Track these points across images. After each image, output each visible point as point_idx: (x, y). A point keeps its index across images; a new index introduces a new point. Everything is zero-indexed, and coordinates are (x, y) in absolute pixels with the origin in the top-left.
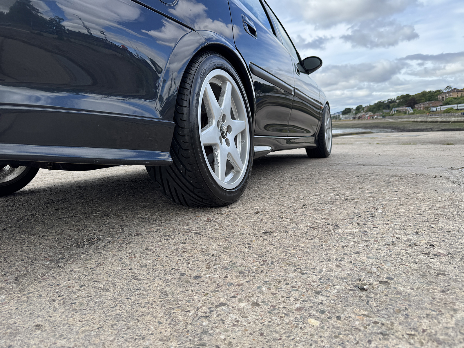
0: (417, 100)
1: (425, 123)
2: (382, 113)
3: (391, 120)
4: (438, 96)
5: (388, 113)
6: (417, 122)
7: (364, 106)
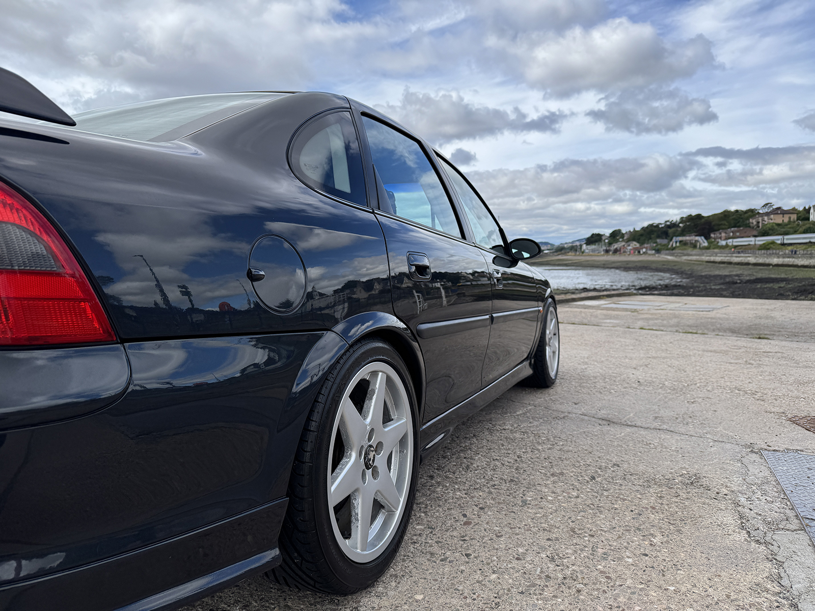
0: (714, 225)
1: (728, 266)
2: (654, 245)
3: (670, 258)
4: (751, 220)
5: (664, 245)
6: (714, 262)
7: (624, 232)
